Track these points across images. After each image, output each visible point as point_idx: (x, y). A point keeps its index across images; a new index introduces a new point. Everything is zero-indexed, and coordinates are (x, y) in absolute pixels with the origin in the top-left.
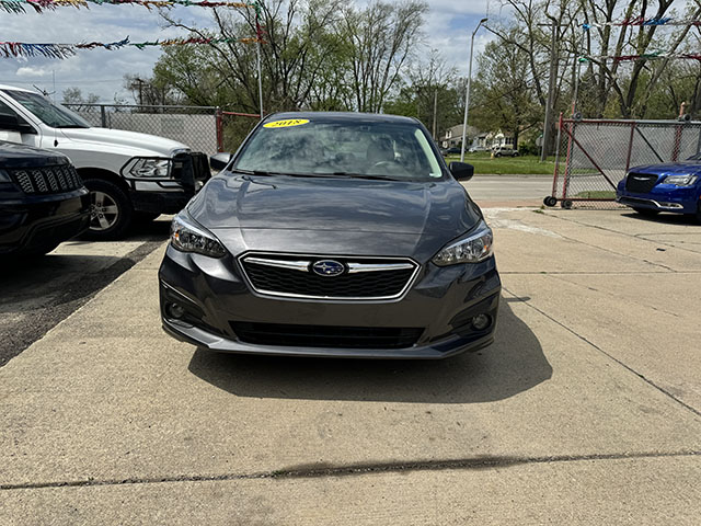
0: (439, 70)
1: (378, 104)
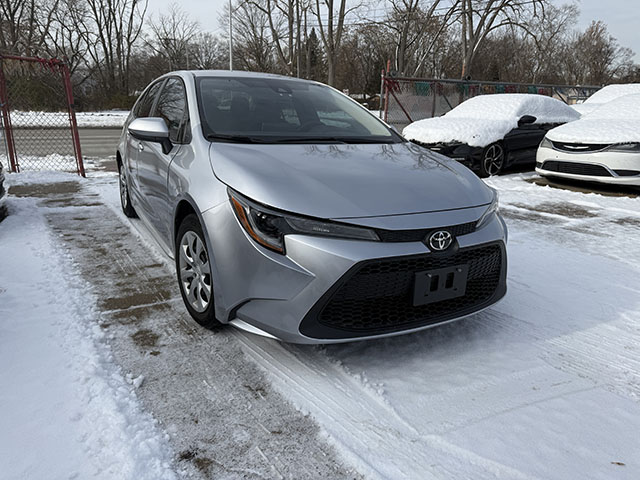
0: (181, 23)
1: (126, 53)
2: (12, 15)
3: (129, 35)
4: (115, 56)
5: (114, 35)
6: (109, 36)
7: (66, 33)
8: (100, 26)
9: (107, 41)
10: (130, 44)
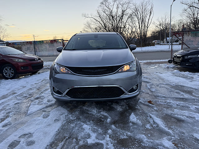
1: (146, 31)
2: (117, 25)
3: (147, 25)
4: (143, 32)
5: (143, 26)
6: (142, 27)
7: (130, 27)
8: (139, 24)
9: (141, 27)
10: (147, 28)
